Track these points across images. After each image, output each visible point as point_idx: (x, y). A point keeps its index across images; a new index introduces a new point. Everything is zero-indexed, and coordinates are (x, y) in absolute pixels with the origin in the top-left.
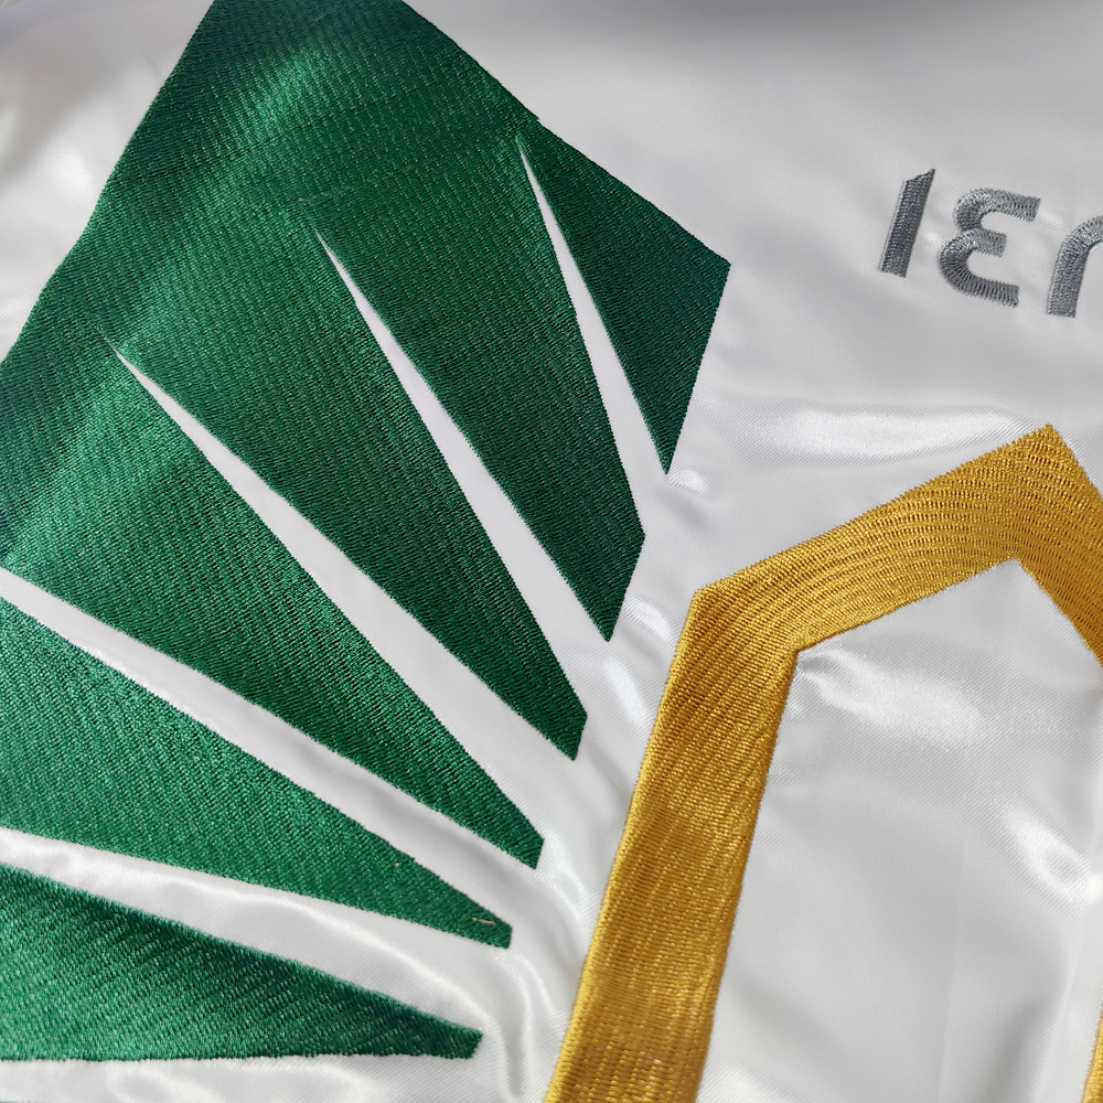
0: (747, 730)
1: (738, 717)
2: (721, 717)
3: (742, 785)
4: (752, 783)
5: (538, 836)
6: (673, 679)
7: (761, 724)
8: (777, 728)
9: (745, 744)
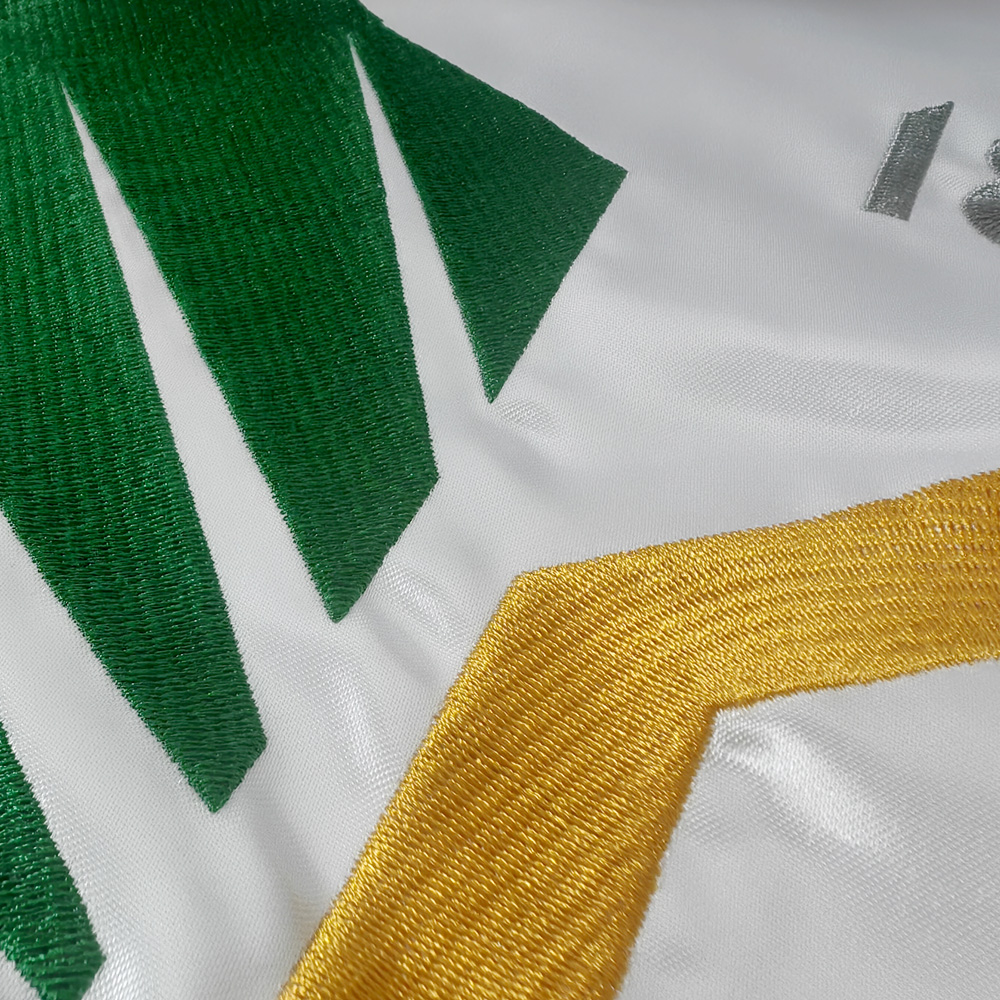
0: (595, 844)
1: (576, 815)
2: (540, 809)
3: (572, 957)
4: (596, 957)
5: (96, 947)
6: (452, 713)
7: (625, 838)
8: (660, 855)
9: (587, 873)
